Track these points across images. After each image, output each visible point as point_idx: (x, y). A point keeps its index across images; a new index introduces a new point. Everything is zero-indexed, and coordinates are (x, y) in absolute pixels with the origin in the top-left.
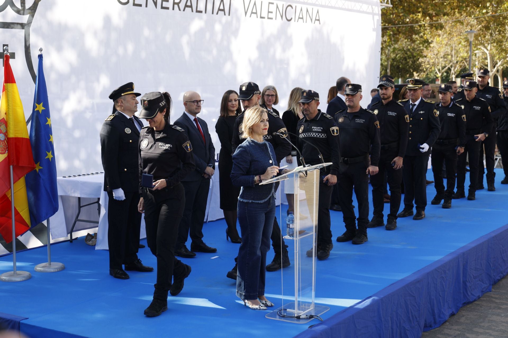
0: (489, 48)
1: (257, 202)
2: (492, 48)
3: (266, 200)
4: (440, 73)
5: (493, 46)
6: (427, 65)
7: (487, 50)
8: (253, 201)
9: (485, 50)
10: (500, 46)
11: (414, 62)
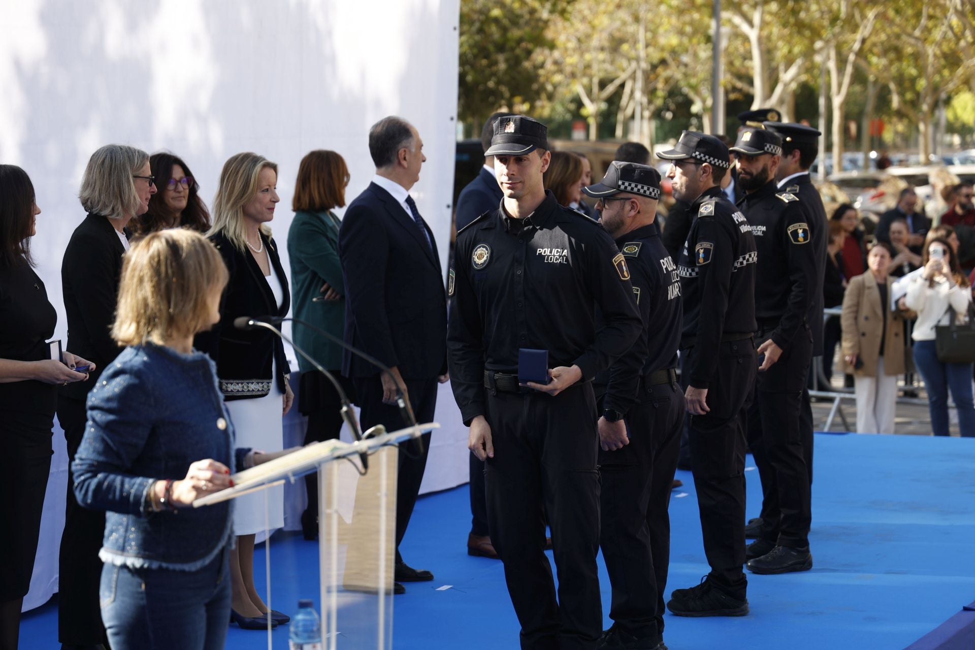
0: (756, 17)
1: (178, 567)
2: (768, 18)
3: (207, 561)
4: (592, 101)
5: (771, 13)
6: (554, 73)
7: (751, 23)
8: (164, 565)
9: (745, 28)
10: (795, 12)
11: (515, 63)
